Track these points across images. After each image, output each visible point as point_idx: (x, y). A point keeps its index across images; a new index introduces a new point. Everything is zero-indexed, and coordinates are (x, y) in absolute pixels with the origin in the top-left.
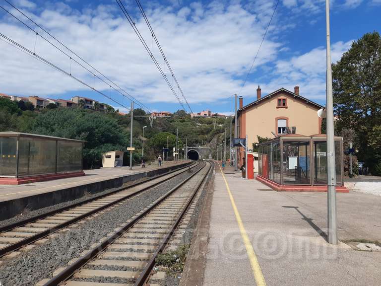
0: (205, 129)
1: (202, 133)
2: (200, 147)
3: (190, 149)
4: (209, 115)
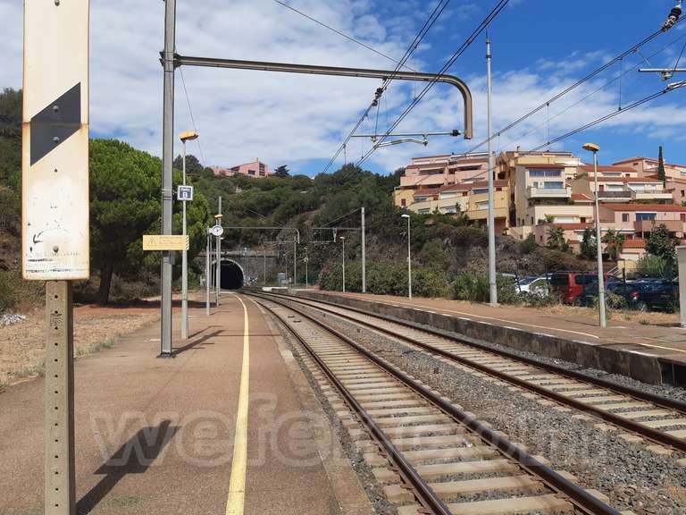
0: (260, 202)
1: (251, 211)
2: (246, 252)
4: (262, 173)
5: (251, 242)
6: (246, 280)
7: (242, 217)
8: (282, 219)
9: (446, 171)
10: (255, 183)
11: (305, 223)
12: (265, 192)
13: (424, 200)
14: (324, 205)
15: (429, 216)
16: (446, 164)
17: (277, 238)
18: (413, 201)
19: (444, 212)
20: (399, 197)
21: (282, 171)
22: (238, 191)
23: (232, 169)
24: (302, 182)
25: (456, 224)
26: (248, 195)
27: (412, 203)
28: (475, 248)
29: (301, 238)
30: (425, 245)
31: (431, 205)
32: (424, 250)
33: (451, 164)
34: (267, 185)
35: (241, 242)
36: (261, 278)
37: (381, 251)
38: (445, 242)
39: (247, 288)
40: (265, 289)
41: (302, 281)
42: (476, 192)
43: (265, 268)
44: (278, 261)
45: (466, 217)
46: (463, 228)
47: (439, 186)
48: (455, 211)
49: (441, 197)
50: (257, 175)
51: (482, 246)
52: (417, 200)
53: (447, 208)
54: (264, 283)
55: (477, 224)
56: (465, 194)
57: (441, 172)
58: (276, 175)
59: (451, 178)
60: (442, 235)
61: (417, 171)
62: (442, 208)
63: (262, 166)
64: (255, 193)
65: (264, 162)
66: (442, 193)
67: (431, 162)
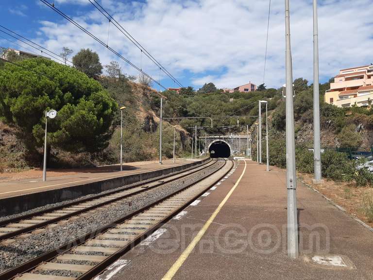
0: (242, 106)
2: (232, 136)
3: (215, 138)
4: (253, 90)
5: (236, 130)
6: (232, 152)
9: (365, 77)
12: (246, 100)
13: (346, 97)
15: (349, 109)
16: (364, 72)
18: (338, 99)
19: (360, 105)
20: (328, 97)
21: (262, 87)
23: (235, 89)
24: (272, 93)
25: (368, 114)
26: (236, 102)
30: (343, 129)
31: (351, 101)
33: (369, 71)
38: (359, 126)
47: (358, 87)
48: (367, 104)
49: (358, 95)
52: (341, 97)
53: (362, 102)
57: (362, 77)
58: (258, 90)
59: (368, 81)
60: (357, 122)
61: (343, 78)
62: (359, 103)
63: (253, 86)
64: (240, 101)
65: (254, 84)
66: (359, 92)
67: (354, 72)
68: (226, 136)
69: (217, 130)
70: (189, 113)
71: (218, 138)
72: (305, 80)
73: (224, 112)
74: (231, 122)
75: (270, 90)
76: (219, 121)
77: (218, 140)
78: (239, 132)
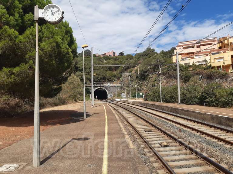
1: (110, 69)
2: (108, 85)
3: (97, 86)
4: (114, 55)
5: (110, 81)
6: (109, 96)
7: (107, 71)
8: (122, 71)
9: (195, 46)
10: (112, 58)
11: (132, 72)
12: (116, 61)
13: (186, 58)
14: (140, 65)
15: (191, 66)
16: (194, 44)
17: (121, 79)
18: (181, 60)
19: (197, 64)
20: (174, 59)
21: (122, 54)
22: (105, 61)
23: (103, 54)
24: (130, 57)
25: (205, 69)
26: (109, 62)
27: (181, 61)
28: (217, 80)
29: (131, 78)
30: (191, 79)
31: (190, 61)
32: (190, 81)
33: (197, 43)
34: (116, 59)
35: (107, 81)
36: (115, 95)
37: (167, 83)
38: (201, 77)
39: (109, 99)
40: (117, 100)
41: (134, 96)
42: (213, 54)
43: (116, 91)
44: (121, 88)
45: (210, 65)
46: (210, 70)
47: (193, 53)
48: (204, 63)
49: (195, 57)
50: (112, 56)
51: (221, 79)
52: (183, 59)
53: (199, 62)
54: (116, 97)
55: (216, 68)
56: (207, 55)
57: (193, 47)
58: (120, 55)
59: (198, 49)
60: (199, 74)
61: (181, 47)
62: (195, 62)
63: (114, 53)
64: (111, 61)
65: (115, 52)
66: (195, 56)
67: (188, 44)
68: (104, 85)
69: (98, 81)
70: (79, 69)
71: (99, 86)
72: (153, 49)
73: (102, 68)
74: (107, 75)
75: (128, 55)
76: (100, 74)
77: (99, 88)
78: (113, 82)
